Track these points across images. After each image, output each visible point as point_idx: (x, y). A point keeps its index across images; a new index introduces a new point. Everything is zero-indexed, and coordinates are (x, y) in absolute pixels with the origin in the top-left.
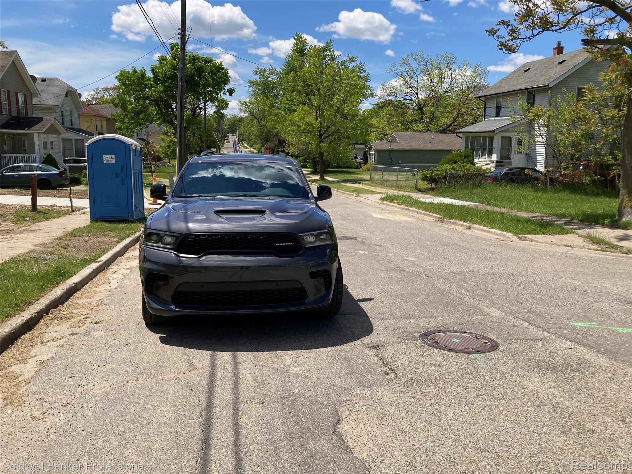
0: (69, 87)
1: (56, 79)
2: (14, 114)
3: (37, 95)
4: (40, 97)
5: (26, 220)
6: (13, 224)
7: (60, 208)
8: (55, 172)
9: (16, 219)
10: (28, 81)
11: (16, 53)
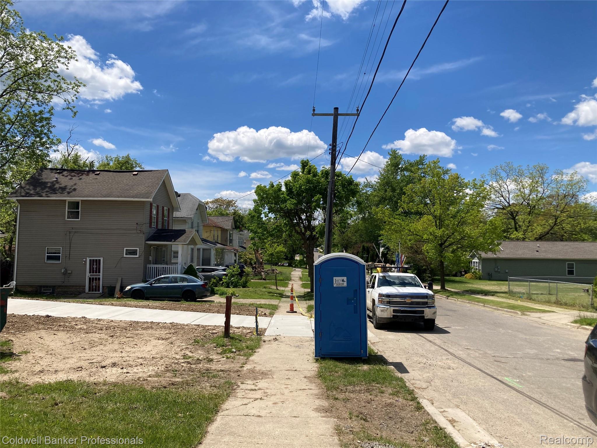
0: (200, 201)
1: (189, 194)
2: (160, 227)
3: (178, 209)
4: (179, 210)
5: (233, 352)
6: (223, 357)
7: (240, 330)
8: (200, 282)
9: (220, 350)
10: (173, 196)
11: (167, 172)
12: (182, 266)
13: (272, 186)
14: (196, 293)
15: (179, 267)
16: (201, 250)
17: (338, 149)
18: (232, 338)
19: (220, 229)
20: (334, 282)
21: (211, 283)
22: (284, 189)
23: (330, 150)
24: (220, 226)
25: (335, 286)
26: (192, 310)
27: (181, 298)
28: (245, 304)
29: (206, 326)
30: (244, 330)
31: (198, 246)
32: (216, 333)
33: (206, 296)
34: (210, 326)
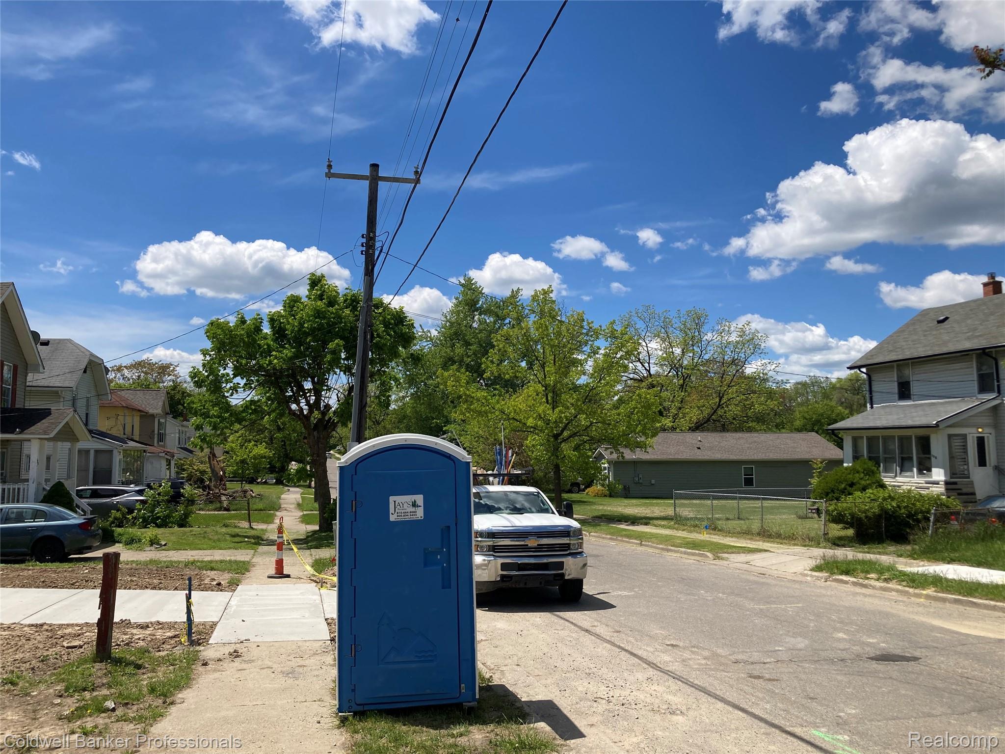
0: (92, 355)
1: (69, 341)
3: (37, 367)
4: (41, 370)
5: (107, 710)
6: (73, 733)
7: (148, 632)
8: (75, 519)
9: (70, 705)
10: (27, 343)
11: (11, 287)
12: (39, 484)
13: (243, 321)
14: (66, 543)
15: (32, 487)
16: (92, 453)
17: (378, 245)
18: (118, 661)
19: (139, 414)
20: (392, 510)
21: (111, 519)
22: (266, 329)
23: (363, 246)
24: (141, 409)
25: (393, 518)
26: (45, 585)
27: (25, 554)
28: (175, 562)
29: (61, 626)
30: (160, 632)
31: (81, 445)
32: (81, 647)
33: (90, 549)
34: (72, 625)
